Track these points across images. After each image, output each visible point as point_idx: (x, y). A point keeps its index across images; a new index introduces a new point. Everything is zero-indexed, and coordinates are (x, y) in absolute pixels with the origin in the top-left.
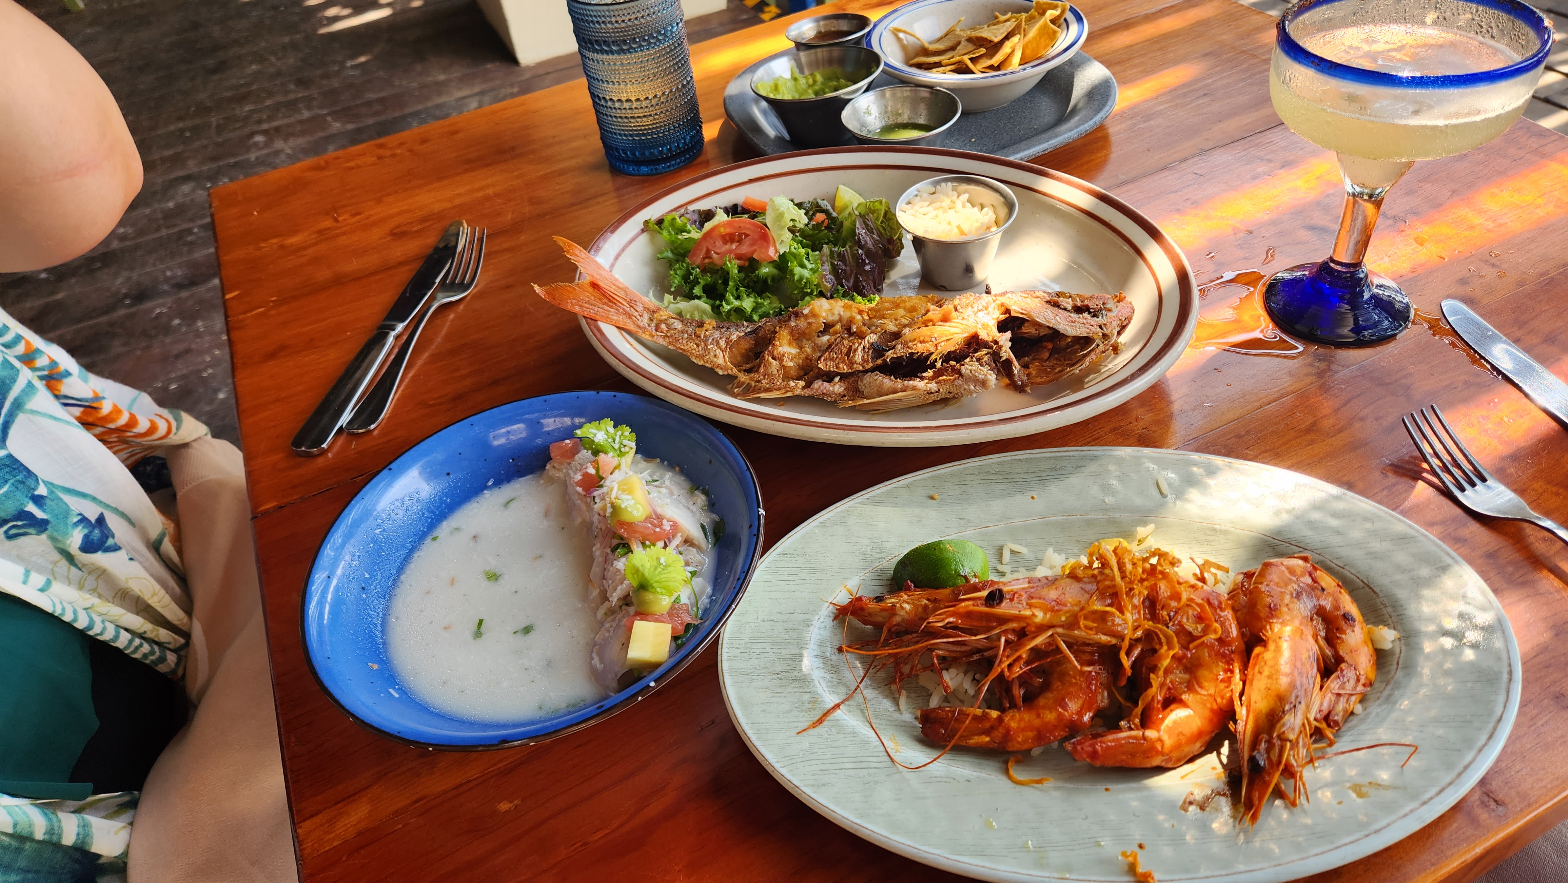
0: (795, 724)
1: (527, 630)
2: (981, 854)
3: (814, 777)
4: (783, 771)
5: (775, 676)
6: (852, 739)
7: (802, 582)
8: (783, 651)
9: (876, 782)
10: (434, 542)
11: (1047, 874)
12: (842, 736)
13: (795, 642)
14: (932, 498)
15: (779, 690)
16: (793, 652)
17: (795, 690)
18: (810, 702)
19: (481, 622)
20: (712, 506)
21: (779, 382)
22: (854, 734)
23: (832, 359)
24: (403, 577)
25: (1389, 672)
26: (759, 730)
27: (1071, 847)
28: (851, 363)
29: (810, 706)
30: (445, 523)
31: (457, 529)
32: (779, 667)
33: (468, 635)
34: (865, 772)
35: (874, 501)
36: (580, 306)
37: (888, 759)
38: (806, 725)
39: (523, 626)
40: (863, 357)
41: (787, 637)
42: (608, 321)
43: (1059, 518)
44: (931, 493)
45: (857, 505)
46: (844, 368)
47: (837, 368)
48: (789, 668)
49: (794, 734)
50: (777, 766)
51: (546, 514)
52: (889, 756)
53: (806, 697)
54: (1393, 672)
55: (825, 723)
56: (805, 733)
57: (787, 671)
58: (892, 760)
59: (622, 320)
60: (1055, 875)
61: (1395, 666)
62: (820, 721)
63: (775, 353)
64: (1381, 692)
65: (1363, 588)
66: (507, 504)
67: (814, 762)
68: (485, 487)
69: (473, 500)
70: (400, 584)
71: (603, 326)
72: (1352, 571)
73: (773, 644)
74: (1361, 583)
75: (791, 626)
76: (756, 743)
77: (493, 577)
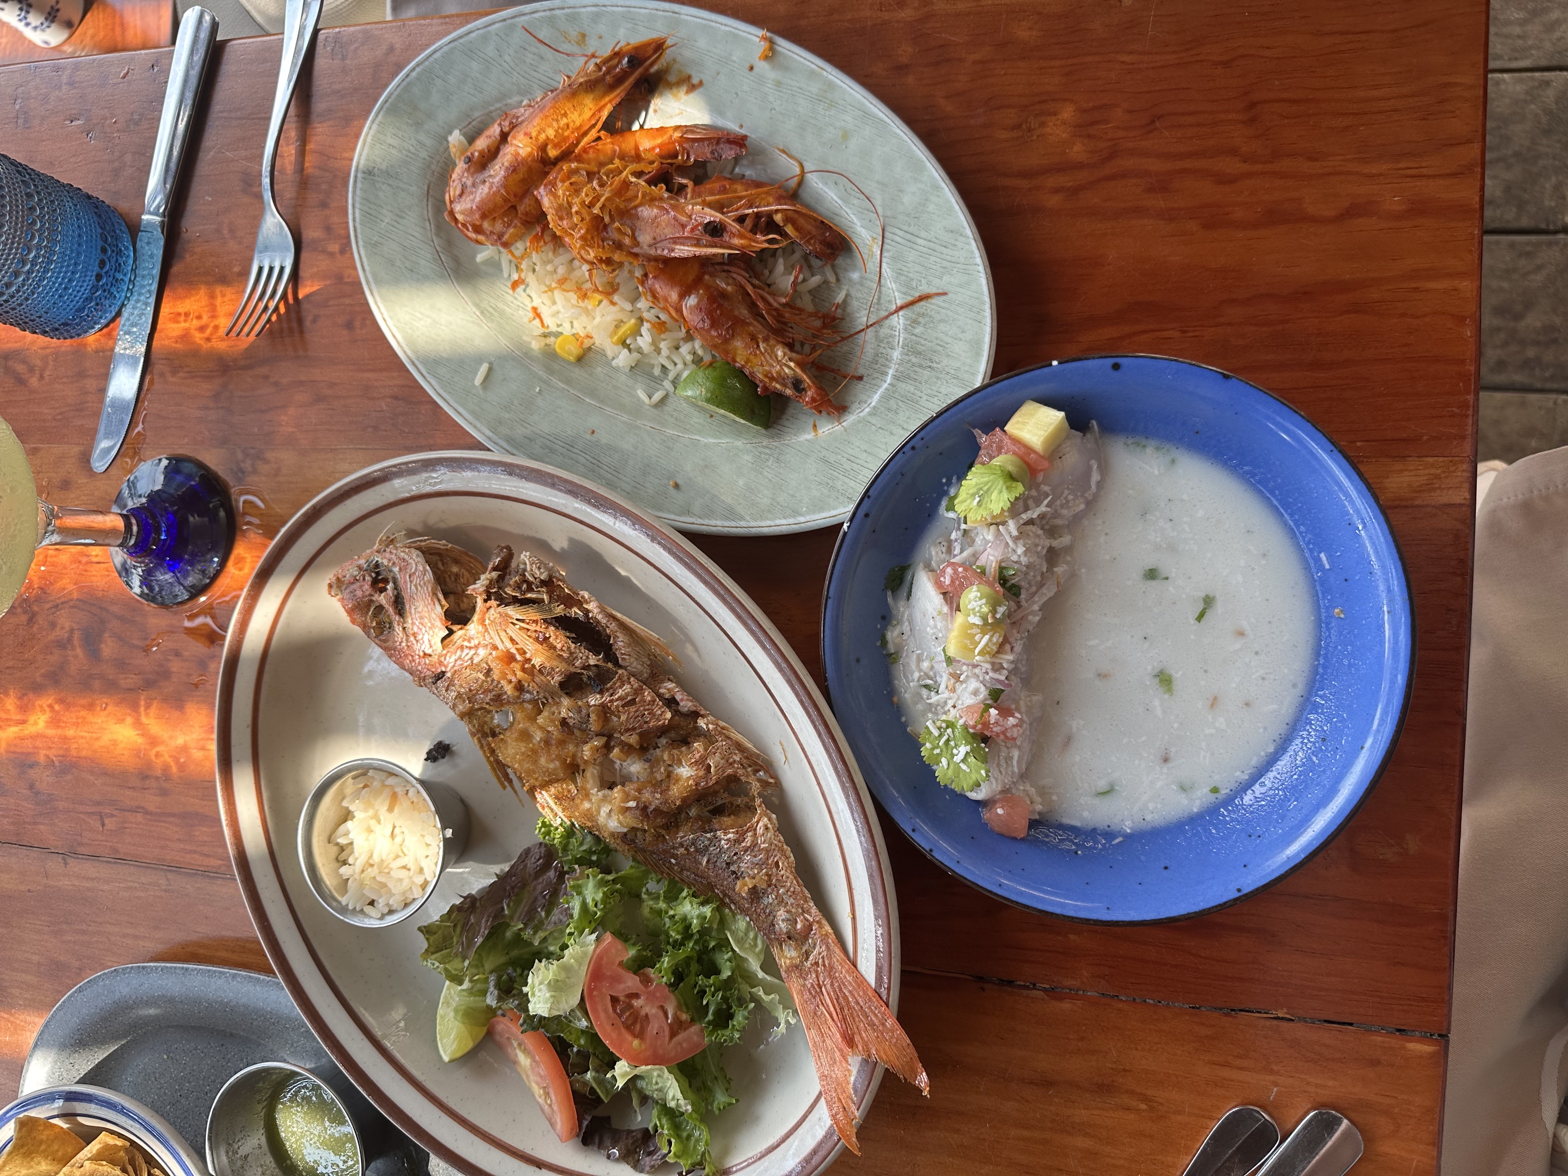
0: (943, 305)
1: (1152, 574)
2: (866, 114)
3: (957, 243)
4: (979, 260)
5: (934, 365)
6: (904, 268)
7: (852, 458)
8: (912, 389)
9: (908, 215)
10: (1218, 785)
11: (830, 77)
12: (911, 275)
13: (896, 395)
14: (677, 486)
15: (939, 348)
16: (903, 385)
17: (923, 342)
18: (919, 323)
19: (1200, 617)
20: (886, 618)
21: (721, 743)
22: (899, 273)
23: (652, 713)
24: (1271, 749)
25: (480, 122)
26: (978, 313)
27: (800, 90)
28: (638, 692)
29: (921, 319)
30: (1195, 810)
31: (1183, 789)
32: (926, 373)
33: (1219, 608)
34: (911, 230)
35: (731, 513)
36: (883, 1024)
37: (887, 235)
38: (936, 300)
39: (1154, 583)
40: (621, 687)
41: (900, 403)
42: (860, 980)
43: (588, 400)
44: (672, 491)
45: (748, 518)
46: (648, 695)
47: (654, 701)
48: (917, 369)
49: (950, 295)
50: (981, 268)
51: (1068, 740)
52: (883, 237)
53: (918, 330)
54: (479, 119)
55: (917, 295)
56: (940, 291)
57: (920, 366)
58: (883, 230)
59: (842, 971)
60: (825, 73)
61: (474, 123)
62: (921, 299)
63: (702, 773)
64: (500, 108)
65: (432, 196)
66: (1109, 792)
67: (948, 258)
68: (1128, 837)
69: (1149, 827)
70: (1277, 738)
71: (871, 979)
72: (426, 212)
73: (917, 402)
74: (430, 199)
75: (890, 415)
76: (987, 299)
77: (1164, 680)
